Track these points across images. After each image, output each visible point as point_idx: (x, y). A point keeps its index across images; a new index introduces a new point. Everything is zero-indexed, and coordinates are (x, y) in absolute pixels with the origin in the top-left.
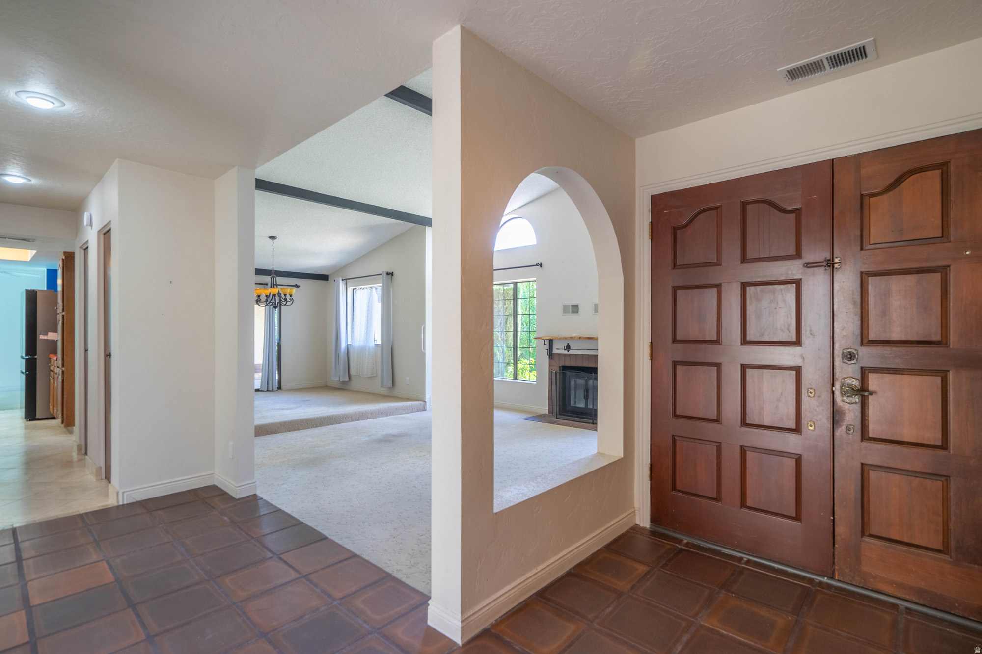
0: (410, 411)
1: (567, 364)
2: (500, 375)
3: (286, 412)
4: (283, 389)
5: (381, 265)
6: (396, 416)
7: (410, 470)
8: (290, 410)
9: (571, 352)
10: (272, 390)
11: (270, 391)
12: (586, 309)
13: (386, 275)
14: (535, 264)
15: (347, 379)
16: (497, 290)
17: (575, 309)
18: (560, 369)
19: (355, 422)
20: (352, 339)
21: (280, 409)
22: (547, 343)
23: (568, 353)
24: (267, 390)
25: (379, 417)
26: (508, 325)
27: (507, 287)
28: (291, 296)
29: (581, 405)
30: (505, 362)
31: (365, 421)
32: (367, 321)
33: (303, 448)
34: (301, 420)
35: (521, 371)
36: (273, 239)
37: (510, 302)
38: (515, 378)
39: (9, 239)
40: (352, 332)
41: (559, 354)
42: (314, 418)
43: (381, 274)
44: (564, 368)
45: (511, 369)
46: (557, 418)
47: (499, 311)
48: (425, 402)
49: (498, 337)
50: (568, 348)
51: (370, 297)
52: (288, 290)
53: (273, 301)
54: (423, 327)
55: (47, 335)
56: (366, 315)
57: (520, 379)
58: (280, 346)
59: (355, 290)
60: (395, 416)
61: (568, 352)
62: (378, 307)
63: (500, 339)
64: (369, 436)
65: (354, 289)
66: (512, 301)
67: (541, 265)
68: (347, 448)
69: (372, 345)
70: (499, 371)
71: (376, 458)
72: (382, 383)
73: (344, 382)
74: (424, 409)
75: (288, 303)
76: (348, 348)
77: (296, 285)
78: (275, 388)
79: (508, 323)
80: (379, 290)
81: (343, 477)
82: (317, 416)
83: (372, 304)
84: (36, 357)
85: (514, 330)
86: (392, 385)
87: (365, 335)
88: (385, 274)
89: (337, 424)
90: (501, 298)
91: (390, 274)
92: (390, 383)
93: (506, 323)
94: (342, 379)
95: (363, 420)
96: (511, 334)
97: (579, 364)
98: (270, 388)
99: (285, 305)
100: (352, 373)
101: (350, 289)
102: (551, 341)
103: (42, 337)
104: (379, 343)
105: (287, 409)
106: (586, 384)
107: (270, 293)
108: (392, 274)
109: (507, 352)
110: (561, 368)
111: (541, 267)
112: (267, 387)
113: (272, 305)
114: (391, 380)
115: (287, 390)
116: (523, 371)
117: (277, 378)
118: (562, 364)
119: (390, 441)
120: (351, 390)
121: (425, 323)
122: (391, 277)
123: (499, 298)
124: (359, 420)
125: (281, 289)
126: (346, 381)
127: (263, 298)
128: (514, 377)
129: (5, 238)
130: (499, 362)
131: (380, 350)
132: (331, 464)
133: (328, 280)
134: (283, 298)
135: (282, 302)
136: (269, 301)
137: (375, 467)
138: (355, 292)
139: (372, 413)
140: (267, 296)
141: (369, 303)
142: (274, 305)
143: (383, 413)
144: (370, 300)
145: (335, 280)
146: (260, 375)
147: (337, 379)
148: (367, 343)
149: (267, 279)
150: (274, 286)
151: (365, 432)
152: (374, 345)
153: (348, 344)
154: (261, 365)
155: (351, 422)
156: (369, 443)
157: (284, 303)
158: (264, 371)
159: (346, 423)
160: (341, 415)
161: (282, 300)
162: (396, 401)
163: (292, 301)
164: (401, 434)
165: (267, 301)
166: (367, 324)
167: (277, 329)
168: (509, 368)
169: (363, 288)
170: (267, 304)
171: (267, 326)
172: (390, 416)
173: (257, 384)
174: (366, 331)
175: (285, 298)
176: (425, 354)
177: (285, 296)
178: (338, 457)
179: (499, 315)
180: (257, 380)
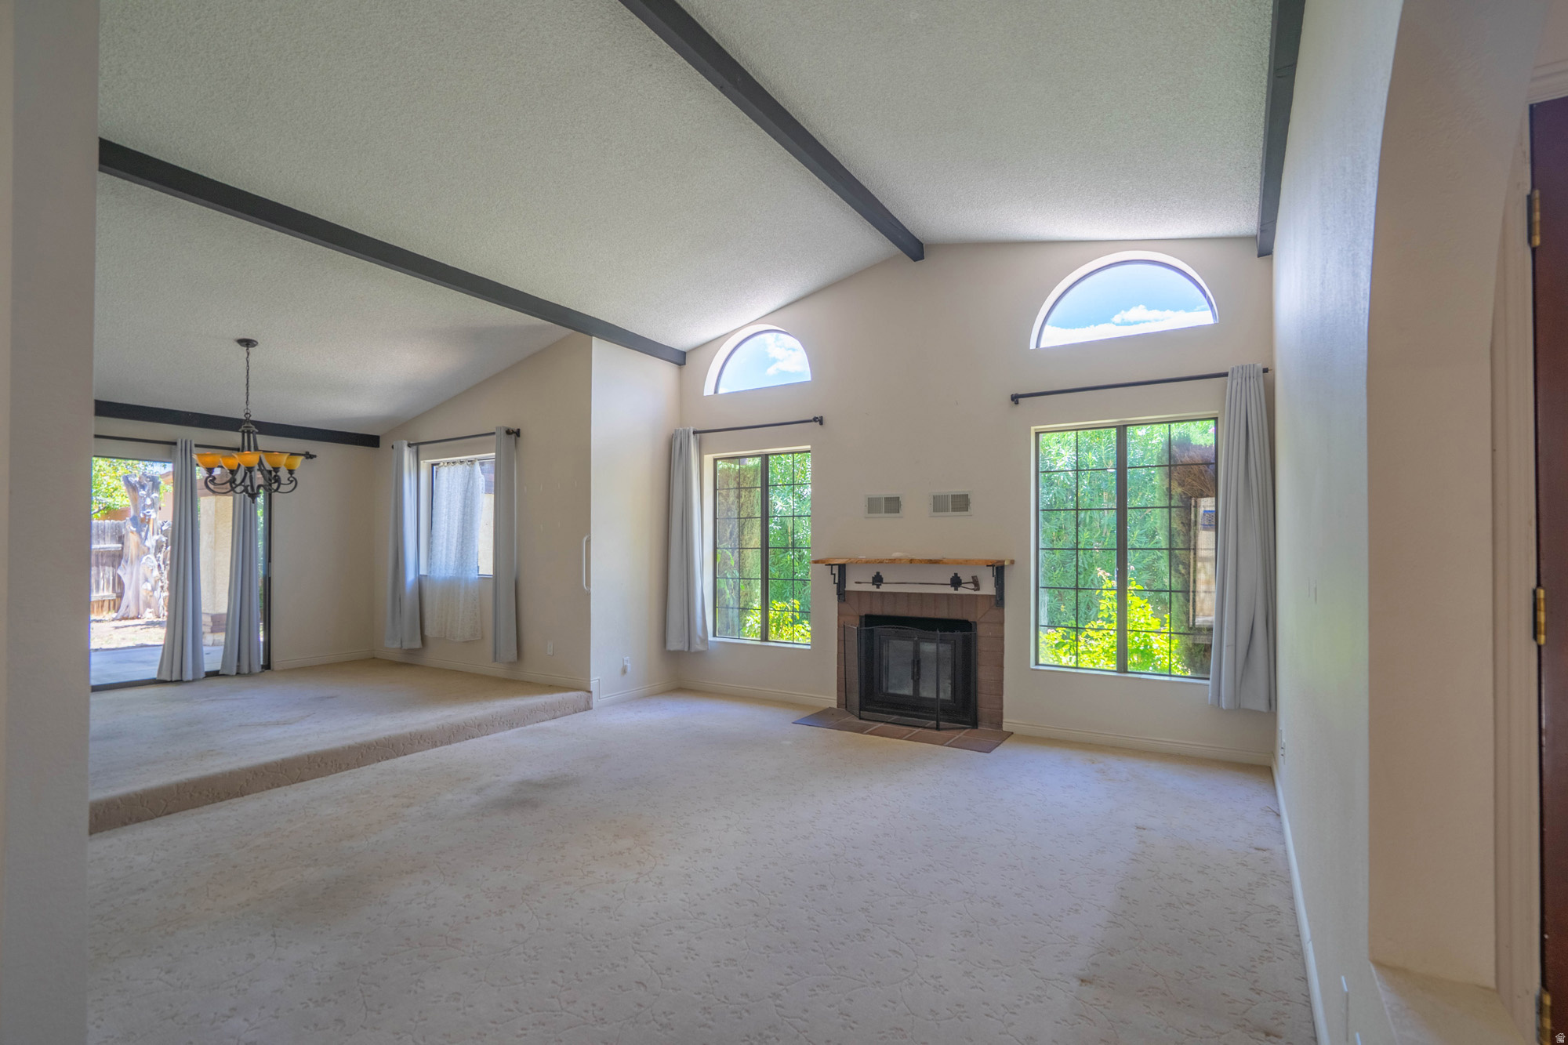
0: (559, 714)
1: (877, 610)
2: (730, 631)
3: (274, 733)
4: (276, 669)
5: (493, 415)
6: (531, 727)
9: (884, 588)
10: (250, 674)
11: (244, 675)
12: (916, 505)
13: (506, 436)
14: (811, 418)
15: (418, 644)
16: (726, 470)
17: (893, 505)
18: (861, 622)
19: (442, 748)
20: (429, 565)
21: (260, 724)
22: (836, 570)
23: (878, 590)
24: (238, 673)
26: (746, 537)
28: (291, 472)
29: (907, 691)
30: (741, 606)
31: (463, 743)
32: (463, 527)
33: (310, 846)
34: (309, 757)
35: (777, 624)
36: (248, 346)
37: (750, 492)
38: (765, 637)
40: (429, 550)
41: (859, 593)
42: (344, 748)
43: (493, 433)
44: (870, 621)
45: (751, 620)
46: (861, 719)
47: (729, 510)
48: (590, 692)
49: (728, 558)
50: (878, 580)
51: (470, 478)
52: (284, 462)
53: (248, 482)
54: (585, 539)
56: (461, 517)
57: (776, 640)
58: (270, 579)
59: (435, 467)
60: (528, 727)
61: (878, 587)
62: (485, 504)
63: (730, 563)
64: (480, 790)
65: (433, 465)
66: (759, 490)
67: (820, 421)
68: (428, 837)
69: (473, 575)
70: (728, 623)
71: (509, 868)
72: (495, 653)
73: (411, 652)
74: (589, 709)
75: (282, 488)
76: (420, 581)
77: (307, 453)
78: (257, 668)
79: (749, 532)
80: (489, 466)
82: (350, 742)
83: (472, 493)
85: (762, 545)
86: (516, 658)
87: (459, 556)
88: (503, 432)
89: (398, 756)
90: (733, 484)
91: (513, 432)
92: (513, 652)
93: (744, 533)
94: (406, 645)
95: (459, 741)
96: (757, 556)
97: (901, 611)
98: (245, 670)
99: (276, 490)
100: (428, 632)
101: (425, 465)
102: (842, 568)
104: (489, 571)
105: (278, 724)
106: (917, 652)
107: (239, 465)
108: (518, 433)
109: (746, 588)
110: (863, 619)
111: (821, 423)
112: (238, 667)
113: (246, 490)
114: (515, 647)
115: (285, 671)
116: (780, 624)
117: (262, 639)
118: (865, 611)
120: (428, 670)
121: (589, 532)
122: (516, 440)
123: (728, 485)
124: (450, 743)
125: (267, 457)
126: (416, 649)
127: (223, 477)
128: (761, 637)
130: (727, 607)
131: (490, 586)
132: (385, 903)
133: (378, 446)
134: (272, 478)
135: (270, 485)
136: (238, 482)
137: (511, 906)
138: (437, 472)
139: (478, 726)
140: (233, 472)
141: (467, 492)
142: (250, 491)
143: (503, 723)
144: (469, 487)
145: (393, 447)
146: (221, 637)
147: (397, 645)
148: (462, 573)
149: (235, 438)
150: (249, 450)
151: (469, 779)
152: (477, 577)
153: (421, 573)
154: (225, 617)
155: (433, 748)
156: (482, 815)
157: (275, 486)
158: (230, 631)
159: (420, 753)
160: (409, 736)
161: (271, 480)
162: (528, 693)
163: (294, 483)
164: (555, 778)
165: (232, 481)
166: (463, 534)
167: (261, 543)
168: (748, 618)
169: (453, 463)
170: (233, 489)
171: (238, 539)
172: (517, 727)
173: (212, 658)
174: (460, 547)
175: (275, 476)
176: (589, 594)
177: (276, 472)
178: (407, 873)
179: (729, 518)
180: (213, 650)
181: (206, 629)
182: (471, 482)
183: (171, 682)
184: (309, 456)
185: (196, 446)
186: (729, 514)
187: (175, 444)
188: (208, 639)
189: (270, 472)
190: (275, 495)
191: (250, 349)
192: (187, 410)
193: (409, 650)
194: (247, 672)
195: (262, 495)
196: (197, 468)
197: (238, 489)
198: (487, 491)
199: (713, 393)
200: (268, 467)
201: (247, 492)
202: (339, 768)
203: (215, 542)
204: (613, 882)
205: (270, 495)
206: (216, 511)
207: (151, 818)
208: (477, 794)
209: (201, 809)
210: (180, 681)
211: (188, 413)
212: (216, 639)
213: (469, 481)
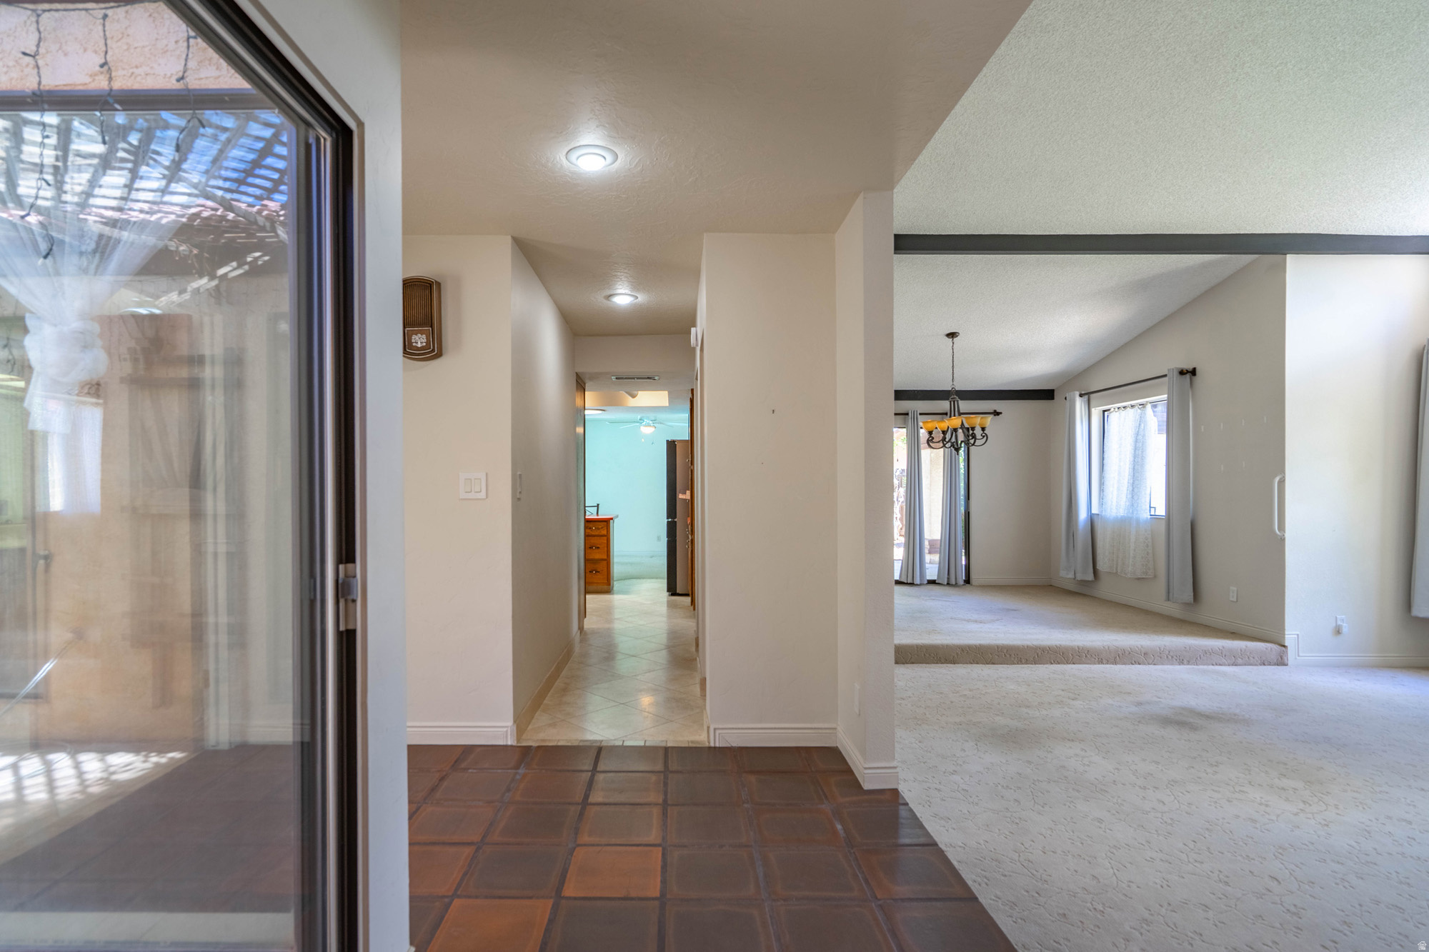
0: (1240, 661)
3: (974, 627)
4: (974, 584)
5: (1171, 356)
6: (1205, 667)
7: (1254, 821)
8: (981, 625)
10: (956, 585)
11: (952, 585)
13: (1179, 377)
15: (1090, 577)
19: (1108, 666)
20: (1101, 504)
21: (965, 620)
24: (948, 584)
25: (1163, 664)
28: (983, 429)
31: (1129, 667)
32: (1134, 468)
33: (999, 704)
34: (1000, 646)
36: (953, 337)
39: (638, 378)
40: (1101, 490)
42: (1025, 646)
43: (1165, 376)
48: (1284, 646)
51: (1141, 421)
52: (977, 421)
53: (953, 440)
54: (1277, 479)
55: (685, 494)
56: (1132, 459)
58: (969, 513)
59: (1106, 413)
60: (1201, 667)
62: (1157, 445)
64: (1139, 704)
65: (1104, 411)
68: (1088, 723)
69: (1145, 515)
71: (1157, 763)
72: (1169, 592)
73: (1084, 583)
74: (1281, 662)
75: (978, 443)
76: (1092, 521)
77: (995, 411)
78: (961, 582)
80: (1162, 409)
81: (1078, 791)
82: (1029, 643)
83: (1144, 436)
84: (676, 520)
86: (1192, 600)
87: (1130, 496)
88: (1176, 373)
89: (1068, 664)
91: (1188, 372)
92: (1189, 595)
94: (1079, 577)
95: (1125, 664)
98: (953, 582)
99: (973, 445)
100: (1100, 566)
101: (1096, 412)
103: (681, 496)
104: (1161, 511)
105: (976, 621)
107: (948, 427)
108: (1193, 372)
112: (948, 579)
113: (953, 445)
114: (1192, 590)
115: (980, 586)
117: (964, 563)
119: (1193, 728)
120: (1099, 599)
121: (1283, 471)
122: (1191, 380)
124: (1116, 663)
125: (966, 418)
126: (1089, 581)
127: (938, 436)
129: (634, 378)
131: (1162, 528)
132: (1051, 752)
133: (1053, 398)
134: (969, 433)
135: (968, 440)
136: (947, 440)
137: (1155, 787)
138: (1108, 416)
139: (1145, 654)
140: (944, 433)
141: (1138, 435)
142: (956, 446)
143: (1172, 657)
144: (1141, 430)
145: (1066, 398)
146: (936, 558)
147: (1071, 576)
148: (1133, 513)
149: (944, 405)
150: (954, 416)
151: (1130, 693)
152: (1149, 517)
153: (1093, 512)
154: (939, 542)
155: (1099, 664)
156: (1139, 722)
157: (972, 441)
158: (942, 551)
159: (1087, 666)
160: (1077, 649)
161: (969, 437)
162: (1204, 635)
163: (985, 437)
164: (1222, 714)
165: (944, 439)
166: (1134, 476)
167: (962, 485)
169: (1124, 407)
170: (944, 446)
171: (947, 481)
172: (1188, 664)
173: (932, 572)
174: (1131, 488)
175: (972, 434)
176: (1283, 540)
177: (973, 431)
178: (1069, 740)
180: (932, 565)
181: (926, 551)
182: (1142, 425)
183: (907, 584)
184: (996, 413)
185: (921, 414)
187: (907, 414)
188: (928, 558)
189: (968, 429)
190: (972, 448)
191: (955, 339)
192: (914, 389)
193: (1082, 581)
194: (954, 583)
195: (963, 449)
196: (921, 430)
197: (947, 445)
198: (1160, 431)
200: (966, 426)
201: (954, 447)
202: (1020, 662)
203: (931, 485)
204: (1267, 806)
205: (968, 449)
206: (931, 461)
207: (904, 664)
208: (1136, 706)
209: (930, 665)
210: (912, 584)
211: (915, 391)
212: (932, 558)
213: (1140, 425)
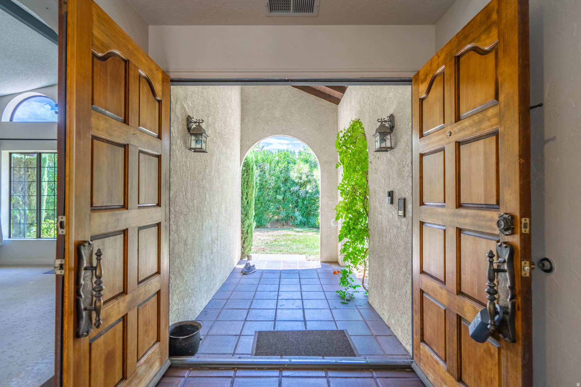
2: (21, 235)
16: (18, 159)
26: (31, 190)
27: (30, 157)
30: (28, 223)
35: (46, 230)
37: (34, 170)
38: (39, 236)
45: (34, 229)
49: (19, 201)
57: (44, 237)
63: (21, 203)
66: (36, 169)
79: (31, 188)
85: (38, 194)
90: (23, 166)
93: (29, 189)
96: (34, 199)
109: (30, 215)
116: (48, 230)
123: (20, 165)
128: (37, 236)
168: (32, 228)
179: (21, 182)
186: (21, 179)
199: (9, 121)
